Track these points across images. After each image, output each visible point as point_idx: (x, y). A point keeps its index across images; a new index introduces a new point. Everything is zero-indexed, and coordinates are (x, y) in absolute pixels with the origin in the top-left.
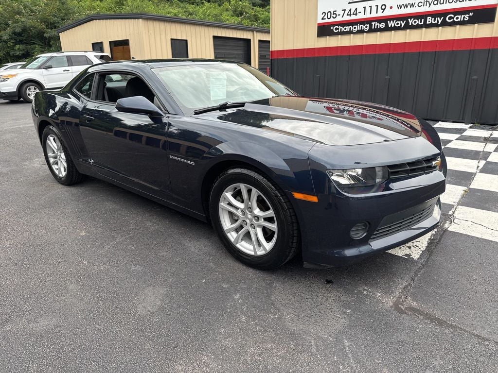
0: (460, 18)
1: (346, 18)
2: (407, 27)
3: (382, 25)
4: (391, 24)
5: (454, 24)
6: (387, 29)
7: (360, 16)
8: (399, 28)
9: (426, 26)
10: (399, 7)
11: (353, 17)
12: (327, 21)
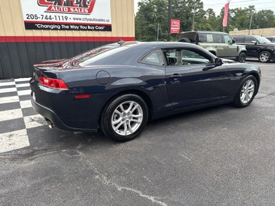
0: (100, 28)
1: (44, 20)
2: (80, 29)
3: (67, 27)
4: (72, 27)
5: (98, 30)
6: (70, 29)
7: (54, 20)
8: (76, 30)
9: (88, 30)
10: (74, 19)
11: (49, 20)
12: (31, 20)
